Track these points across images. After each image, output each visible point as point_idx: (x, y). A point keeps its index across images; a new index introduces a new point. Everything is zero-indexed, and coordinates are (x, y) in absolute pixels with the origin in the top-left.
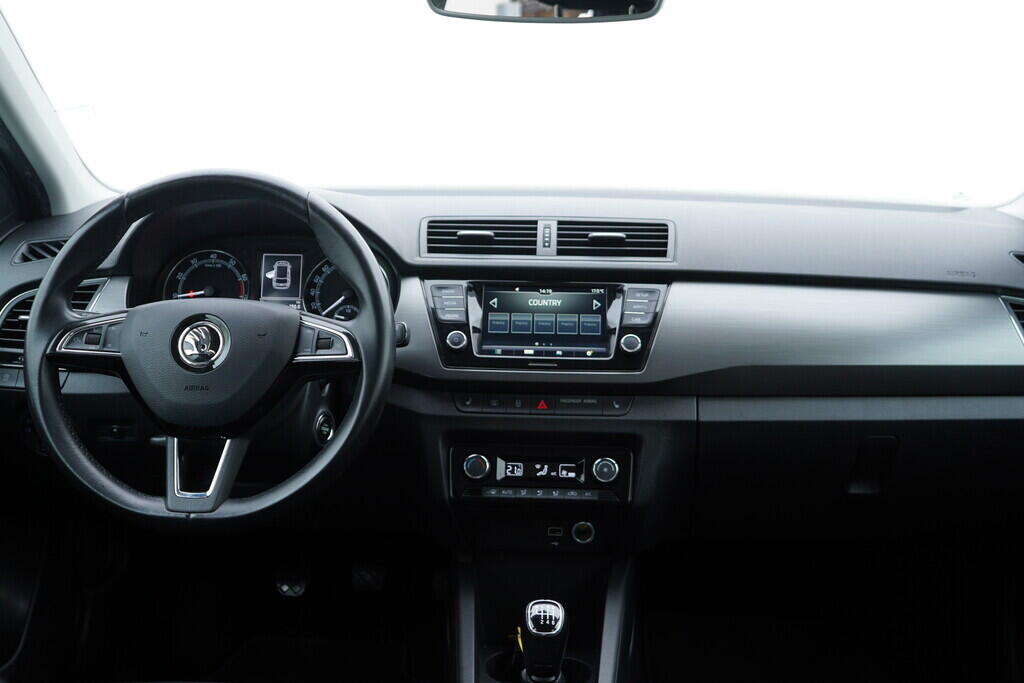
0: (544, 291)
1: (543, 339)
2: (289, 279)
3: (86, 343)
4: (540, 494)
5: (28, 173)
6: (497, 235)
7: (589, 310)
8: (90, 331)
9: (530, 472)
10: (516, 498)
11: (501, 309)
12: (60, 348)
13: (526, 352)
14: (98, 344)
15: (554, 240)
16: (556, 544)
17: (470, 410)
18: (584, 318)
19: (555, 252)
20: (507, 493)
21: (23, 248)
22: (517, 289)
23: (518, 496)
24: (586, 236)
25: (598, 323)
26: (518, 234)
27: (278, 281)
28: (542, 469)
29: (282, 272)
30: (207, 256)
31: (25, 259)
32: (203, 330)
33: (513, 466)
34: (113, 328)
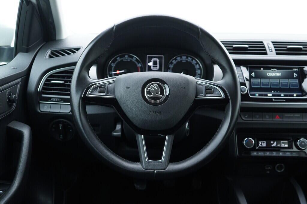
0: (273, 70)
1: (276, 90)
2: (158, 65)
3: (99, 92)
4: (275, 154)
5: (51, 20)
6: (250, 47)
7: (293, 78)
8: (100, 87)
9: (269, 145)
10: (265, 156)
11: (257, 77)
12: (88, 94)
13: (269, 95)
14: (105, 93)
15: (273, 49)
16: (268, 172)
17: (246, 119)
18: (291, 81)
19: (275, 54)
20: (261, 154)
21: (49, 52)
22: (262, 69)
23: (266, 155)
24: (286, 47)
25: (297, 83)
26: (258, 47)
27: (154, 67)
28: (274, 143)
29: (155, 63)
30: (124, 56)
31: (50, 57)
32: (156, 86)
33: (262, 142)
34: (110, 85)
